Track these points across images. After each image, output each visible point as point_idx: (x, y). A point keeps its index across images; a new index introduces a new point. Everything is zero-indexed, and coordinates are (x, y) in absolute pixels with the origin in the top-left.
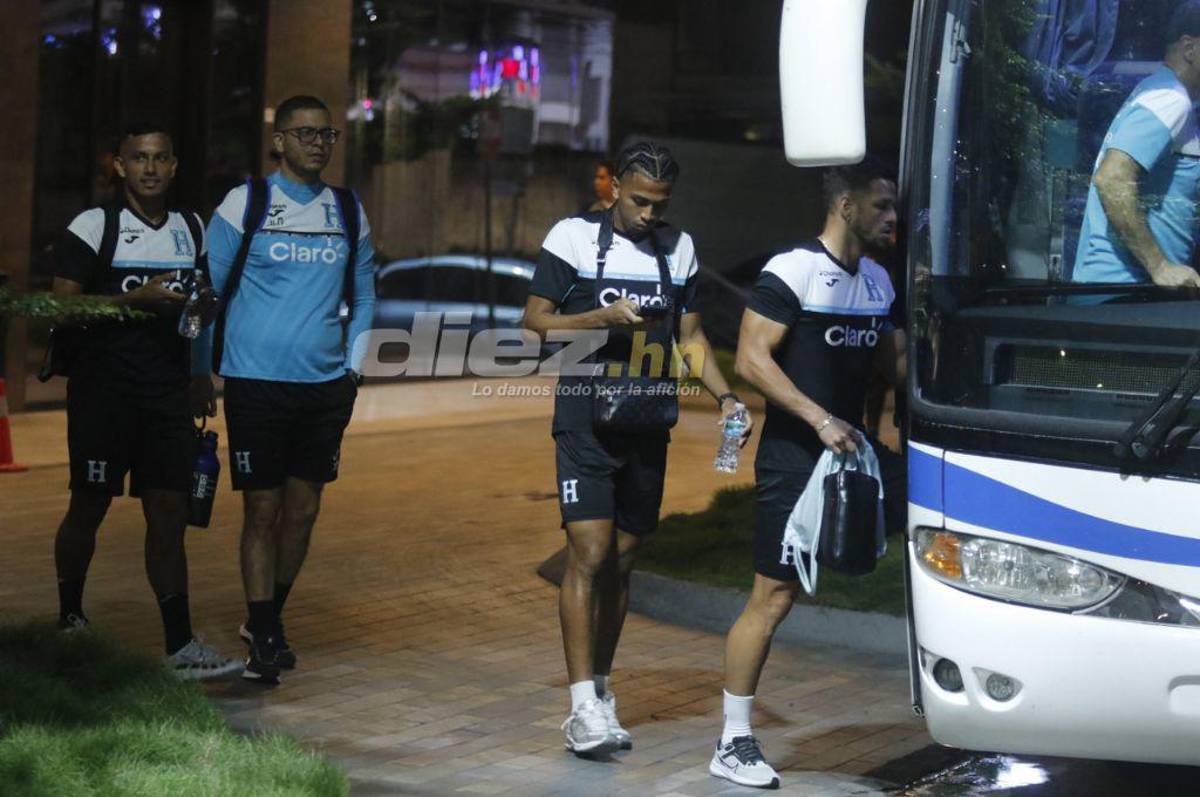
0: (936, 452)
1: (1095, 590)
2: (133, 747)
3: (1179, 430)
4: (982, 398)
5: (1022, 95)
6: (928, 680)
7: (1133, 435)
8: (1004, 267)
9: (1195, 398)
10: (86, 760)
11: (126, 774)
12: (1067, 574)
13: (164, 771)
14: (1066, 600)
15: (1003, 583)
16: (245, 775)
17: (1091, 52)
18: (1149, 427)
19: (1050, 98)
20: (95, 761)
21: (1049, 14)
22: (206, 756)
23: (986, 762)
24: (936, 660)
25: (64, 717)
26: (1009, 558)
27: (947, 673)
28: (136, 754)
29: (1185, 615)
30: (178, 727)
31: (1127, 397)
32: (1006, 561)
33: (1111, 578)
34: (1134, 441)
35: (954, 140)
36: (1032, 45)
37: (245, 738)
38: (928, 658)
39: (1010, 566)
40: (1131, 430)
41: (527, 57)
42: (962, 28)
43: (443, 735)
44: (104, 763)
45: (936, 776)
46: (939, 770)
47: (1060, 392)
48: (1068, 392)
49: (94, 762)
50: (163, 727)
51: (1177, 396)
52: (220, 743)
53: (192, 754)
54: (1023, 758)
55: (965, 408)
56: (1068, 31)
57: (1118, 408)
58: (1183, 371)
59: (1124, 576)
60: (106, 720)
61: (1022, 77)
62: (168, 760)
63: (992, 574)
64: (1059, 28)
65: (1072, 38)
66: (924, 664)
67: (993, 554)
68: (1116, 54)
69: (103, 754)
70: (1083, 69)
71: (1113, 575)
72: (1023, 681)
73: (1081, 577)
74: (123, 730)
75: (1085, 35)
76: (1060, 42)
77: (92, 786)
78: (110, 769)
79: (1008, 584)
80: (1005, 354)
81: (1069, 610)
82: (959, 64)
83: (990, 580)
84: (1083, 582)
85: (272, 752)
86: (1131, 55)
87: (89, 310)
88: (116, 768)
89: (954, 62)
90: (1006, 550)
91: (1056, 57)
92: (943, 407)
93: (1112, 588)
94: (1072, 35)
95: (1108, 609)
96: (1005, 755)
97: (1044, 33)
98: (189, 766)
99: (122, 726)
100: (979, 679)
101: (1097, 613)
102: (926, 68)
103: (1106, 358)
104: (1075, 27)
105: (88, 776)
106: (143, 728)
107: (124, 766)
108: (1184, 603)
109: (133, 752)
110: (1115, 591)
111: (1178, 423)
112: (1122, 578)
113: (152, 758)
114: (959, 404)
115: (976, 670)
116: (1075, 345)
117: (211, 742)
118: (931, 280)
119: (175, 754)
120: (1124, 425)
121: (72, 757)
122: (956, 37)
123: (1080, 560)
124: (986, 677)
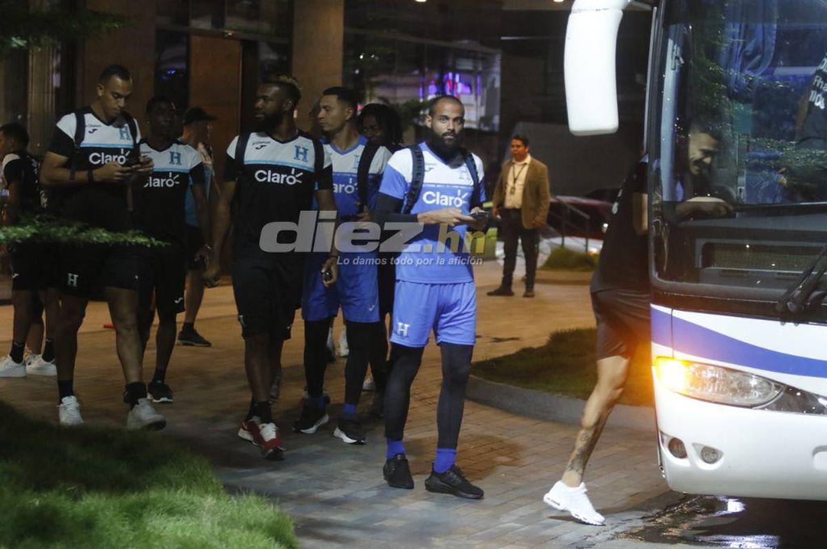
0: (667, 310)
1: (767, 394)
2: (159, 505)
3: (816, 293)
4: (695, 276)
6: (665, 451)
7: (788, 297)
10: (128, 514)
11: (154, 522)
12: (749, 384)
13: (178, 520)
14: (750, 400)
15: (710, 390)
16: (229, 522)
17: (760, 62)
18: (798, 292)
19: (735, 90)
20: (135, 514)
21: (734, 38)
22: (206, 510)
24: (669, 439)
25: (119, 486)
26: (714, 375)
27: (677, 447)
28: (161, 510)
29: (822, 409)
30: (189, 491)
31: (784, 274)
32: (712, 377)
33: (776, 386)
34: (788, 301)
35: (675, 118)
38: (665, 438)
39: (714, 380)
40: (786, 294)
42: (679, 49)
44: (141, 515)
46: (677, 505)
47: (743, 272)
48: (747, 272)
50: (179, 492)
51: (814, 273)
52: (214, 502)
53: (196, 509)
55: (684, 283)
56: (746, 50)
57: (779, 281)
58: (818, 257)
59: (785, 385)
60: (142, 488)
61: (719, 79)
62: (181, 513)
63: (704, 385)
64: (740, 47)
65: (748, 54)
67: (704, 373)
68: (774, 64)
69: (140, 511)
70: (756, 73)
71: (778, 385)
72: (723, 451)
73: (759, 386)
74: (153, 495)
75: (756, 51)
77: (133, 531)
78: (144, 520)
79: (713, 391)
80: (709, 249)
81: (751, 407)
82: (677, 70)
83: (703, 388)
84: (759, 389)
85: (247, 506)
86: (781, 63)
88: (148, 518)
89: (674, 69)
90: (712, 371)
91: (738, 65)
92: (670, 282)
93: (777, 392)
94: (747, 52)
95: (775, 405)
97: (731, 51)
98: (194, 517)
99: (153, 492)
100: (696, 450)
101: (769, 408)
102: (657, 73)
103: (771, 250)
104: (750, 47)
105: (130, 524)
106: (166, 494)
107: (153, 518)
108: (820, 400)
109: (159, 508)
110: (779, 394)
111: (816, 289)
112: (783, 386)
113: (171, 512)
114: (682, 281)
115: (694, 445)
116: (755, 242)
117: (210, 501)
119: (186, 509)
120: (782, 292)
121: (120, 512)
122: (674, 54)
123: (757, 375)
124: (701, 449)
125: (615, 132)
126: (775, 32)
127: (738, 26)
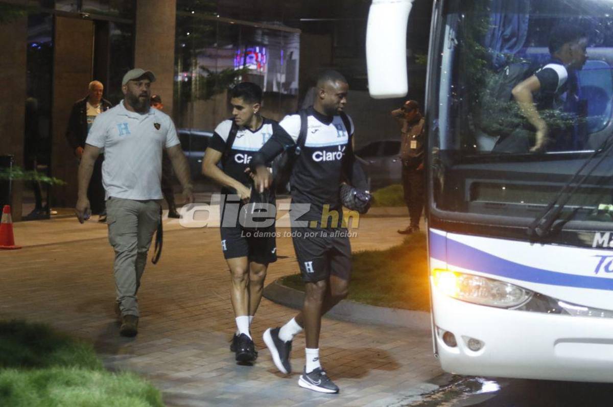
0: (443, 233)
1: (519, 298)
2: (59, 379)
3: (558, 221)
4: (465, 208)
6: (441, 342)
7: (536, 224)
8: (475, 146)
9: (565, 206)
10: (36, 385)
11: (56, 391)
12: (505, 291)
13: (74, 390)
14: (506, 303)
15: (475, 295)
16: (113, 391)
17: (515, 44)
18: (543, 221)
20: (41, 385)
21: (496, 25)
22: (94, 382)
23: (473, 383)
24: (444, 332)
25: (26, 364)
26: (478, 283)
27: (449, 338)
28: (61, 382)
29: (563, 311)
30: (80, 368)
31: (533, 206)
32: (476, 285)
33: (526, 292)
34: (537, 227)
35: (450, 86)
37: (113, 374)
38: (440, 331)
39: (478, 287)
40: (535, 222)
42: (454, 33)
43: (212, 371)
44: (45, 386)
45: (447, 388)
46: (449, 385)
47: (501, 204)
48: (504, 205)
50: (73, 369)
51: (557, 206)
52: (100, 377)
53: (87, 381)
54: (488, 379)
55: (456, 213)
56: (504, 33)
57: (529, 211)
58: (559, 194)
59: (532, 291)
61: (483, 56)
62: (76, 384)
63: (471, 291)
64: (500, 32)
65: (507, 37)
66: (438, 334)
67: (470, 281)
68: (527, 45)
69: (44, 382)
70: (512, 51)
71: (528, 291)
72: (485, 341)
73: (512, 292)
74: (54, 370)
75: (512, 35)
76: (501, 39)
77: (40, 398)
78: (48, 389)
79: (478, 296)
80: (475, 187)
81: (507, 308)
82: (452, 50)
83: (469, 294)
84: (514, 294)
85: (125, 380)
86: (533, 44)
88: (51, 388)
89: (450, 49)
90: (477, 280)
91: (498, 46)
92: (447, 212)
93: (527, 297)
94: (506, 35)
95: (525, 307)
96: (480, 377)
97: (493, 35)
98: (86, 387)
100: (464, 341)
101: (520, 309)
102: (437, 52)
103: (524, 188)
104: (508, 32)
105: (38, 392)
106: (64, 369)
107: (55, 388)
108: (561, 304)
109: (59, 381)
111: (557, 218)
112: (531, 293)
113: (68, 383)
114: (454, 211)
115: (463, 337)
117: (96, 376)
118: (440, 151)
119: (79, 382)
120: (531, 220)
121: (30, 383)
122: (451, 37)
123: (511, 284)
124: (467, 340)
125: (404, 96)
126: (527, 20)
127: (499, 15)
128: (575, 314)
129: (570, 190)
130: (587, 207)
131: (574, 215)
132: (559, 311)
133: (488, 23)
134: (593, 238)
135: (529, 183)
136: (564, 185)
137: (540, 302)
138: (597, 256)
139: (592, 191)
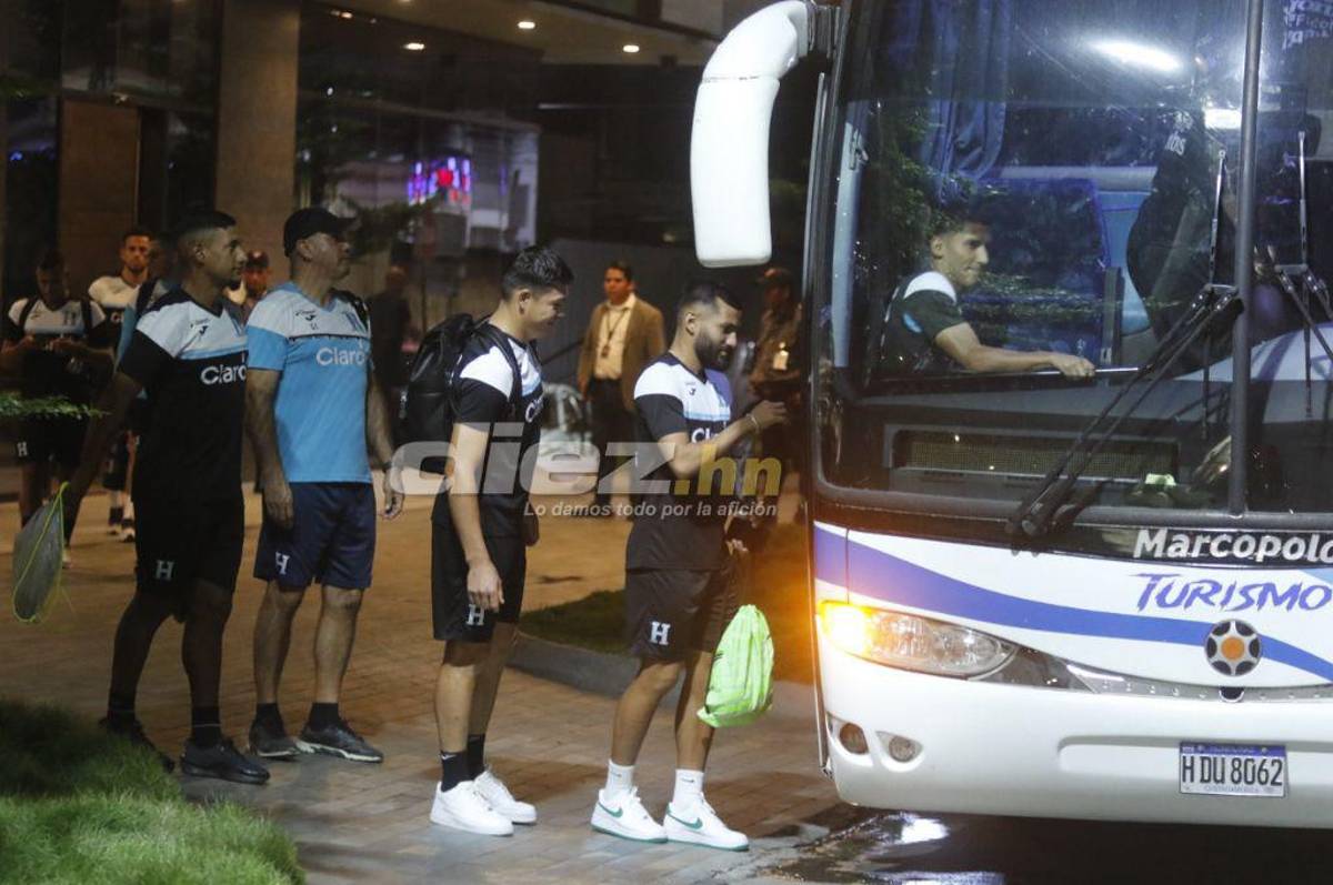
0: (840, 531)
1: (990, 658)
2: (94, 816)
3: (1065, 508)
4: (882, 481)
5: (918, 199)
6: (835, 744)
7: (1023, 513)
9: (1080, 478)
10: (50, 829)
11: (90, 841)
12: (963, 644)
13: (123, 838)
14: (964, 667)
15: (903, 652)
16: (201, 841)
17: (980, 158)
18: (1038, 506)
19: (943, 201)
20: (60, 829)
21: (941, 122)
22: (163, 822)
23: (889, 819)
24: (841, 726)
25: (29, 787)
26: (909, 629)
27: (853, 737)
28: (98, 822)
29: (1073, 681)
30: (136, 796)
31: (1017, 478)
32: (906, 633)
33: (1002, 646)
34: (1025, 518)
35: (853, 242)
36: (926, 151)
37: (200, 806)
38: (835, 723)
39: (910, 636)
40: (1021, 509)
41: (459, 167)
42: (860, 137)
43: (385, 800)
44: (68, 831)
45: (844, 833)
46: (847, 827)
47: (954, 474)
48: (961, 475)
49: (59, 831)
50: (122, 797)
51: (1063, 477)
52: (174, 813)
53: (148, 822)
54: (924, 814)
55: (866, 491)
56: (959, 139)
57: (1010, 487)
58: (1068, 453)
59: (1016, 644)
60: (68, 791)
61: (916, 182)
62: (127, 827)
63: (895, 644)
64: (951, 135)
65: (962, 146)
66: (831, 728)
67: (894, 625)
68: (1003, 159)
69: (66, 824)
70: (973, 174)
71: (1005, 644)
72: (922, 743)
73: (977, 647)
74: (86, 800)
75: (974, 142)
76: (951, 150)
77: (59, 854)
78: (74, 837)
79: (909, 654)
80: (903, 439)
81: (965, 677)
82: (857, 171)
83: (892, 649)
84: (979, 650)
85: (224, 819)
86: (1017, 161)
87: (49, 410)
88: (79, 835)
89: (853, 169)
90: (906, 623)
91: (947, 163)
92: (846, 489)
93: (1004, 655)
94: (962, 142)
95: (1001, 675)
96: (907, 812)
97: (937, 142)
98: (148, 834)
99: (85, 797)
100: (883, 742)
101: (992, 679)
102: (827, 176)
103: (998, 442)
104: (965, 135)
105: (54, 843)
106: (104, 799)
107: (87, 834)
108: (1071, 668)
109: (94, 820)
110: (1007, 659)
111: (1066, 500)
112: (1013, 647)
113: (112, 826)
114: (861, 487)
115: (879, 733)
116: (969, 430)
117: (168, 810)
118: (833, 372)
119: (134, 823)
120: (1014, 504)
121: (38, 825)
122: (854, 146)
123: (974, 630)
124: (889, 739)
125: (764, 262)
126: (1003, 113)
127: (947, 104)
128: (1100, 688)
129: (1089, 446)
130: (1122, 480)
131: (1097, 494)
132: (1066, 683)
133: (926, 117)
134: (1135, 541)
135: (1009, 432)
136: (1079, 435)
137: (1031, 666)
138: (1142, 575)
139: (1132, 449)
